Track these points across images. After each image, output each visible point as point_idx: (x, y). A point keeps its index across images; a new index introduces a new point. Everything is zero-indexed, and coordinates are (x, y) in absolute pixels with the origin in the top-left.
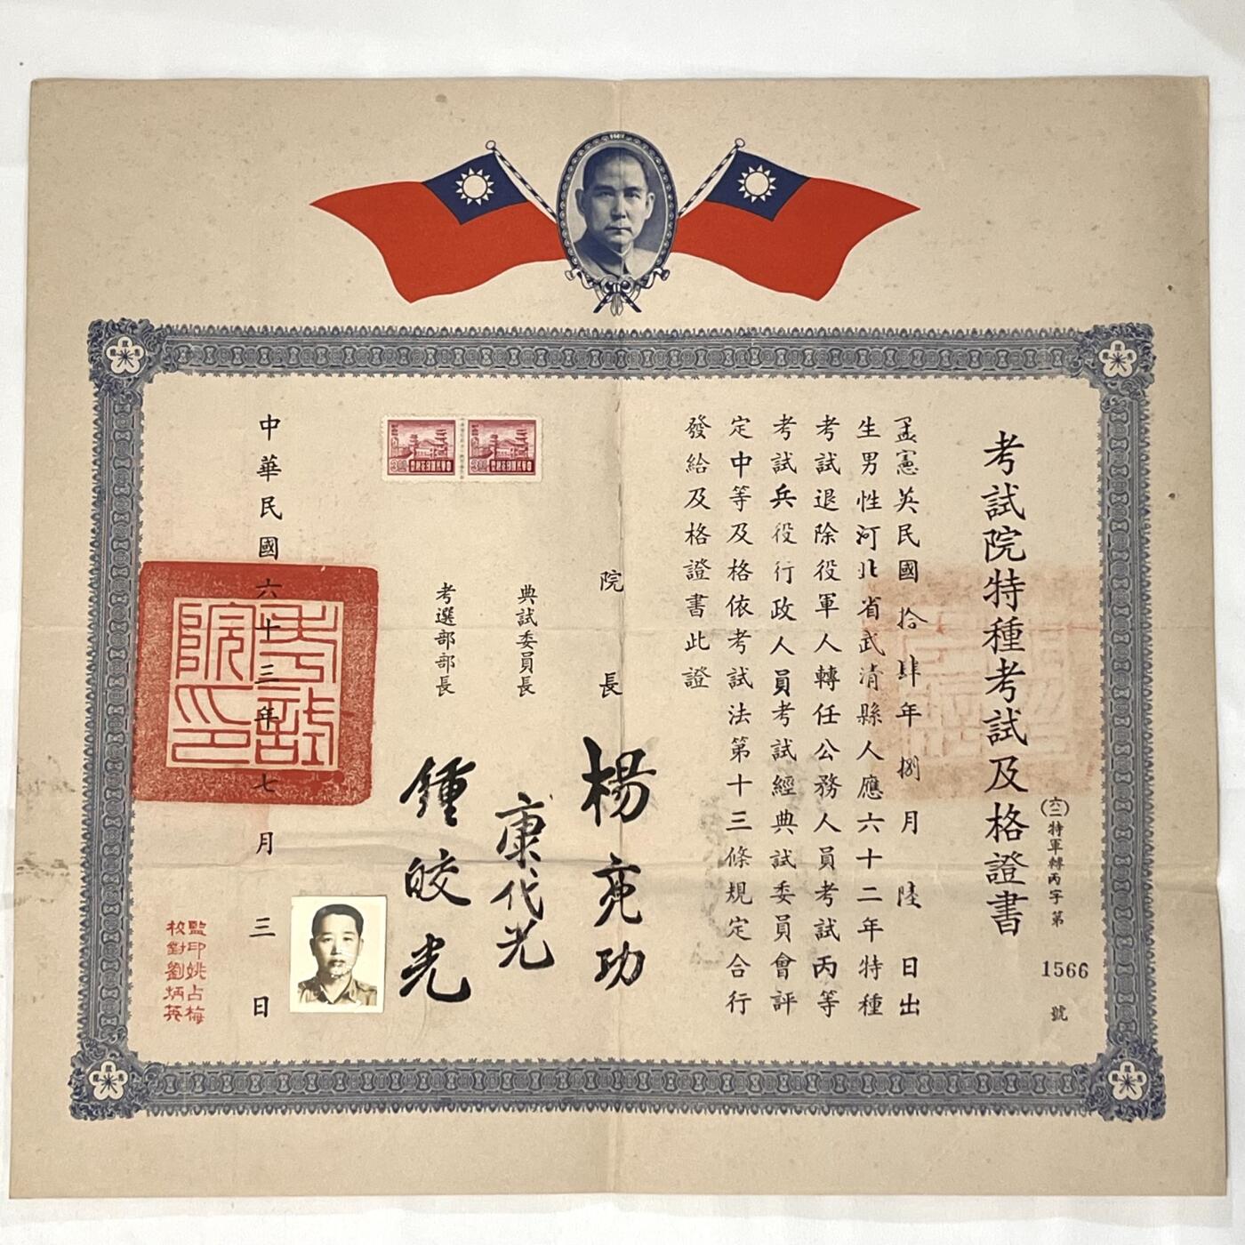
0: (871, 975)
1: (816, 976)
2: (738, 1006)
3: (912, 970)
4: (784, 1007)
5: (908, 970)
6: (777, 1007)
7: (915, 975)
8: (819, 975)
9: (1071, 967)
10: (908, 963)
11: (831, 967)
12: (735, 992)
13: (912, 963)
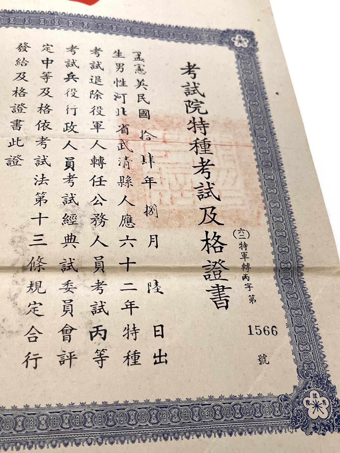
0: (132, 337)
1: (92, 339)
2: (32, 363)
3: (160, 333)
4: (67, 362)
5: (157, 333)
6: (62, 362)
7: (162, 336)
8: (94, 338)
9: (266, 328)
10: (157, 329)
11: (102, 333)
12: (30, 353)
13: (160, 328)
